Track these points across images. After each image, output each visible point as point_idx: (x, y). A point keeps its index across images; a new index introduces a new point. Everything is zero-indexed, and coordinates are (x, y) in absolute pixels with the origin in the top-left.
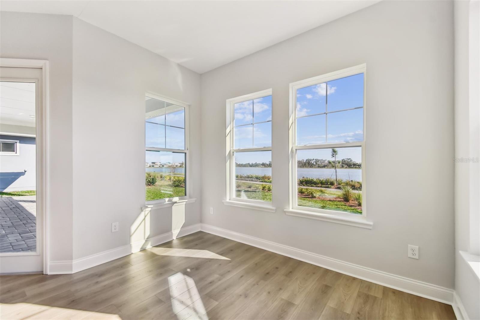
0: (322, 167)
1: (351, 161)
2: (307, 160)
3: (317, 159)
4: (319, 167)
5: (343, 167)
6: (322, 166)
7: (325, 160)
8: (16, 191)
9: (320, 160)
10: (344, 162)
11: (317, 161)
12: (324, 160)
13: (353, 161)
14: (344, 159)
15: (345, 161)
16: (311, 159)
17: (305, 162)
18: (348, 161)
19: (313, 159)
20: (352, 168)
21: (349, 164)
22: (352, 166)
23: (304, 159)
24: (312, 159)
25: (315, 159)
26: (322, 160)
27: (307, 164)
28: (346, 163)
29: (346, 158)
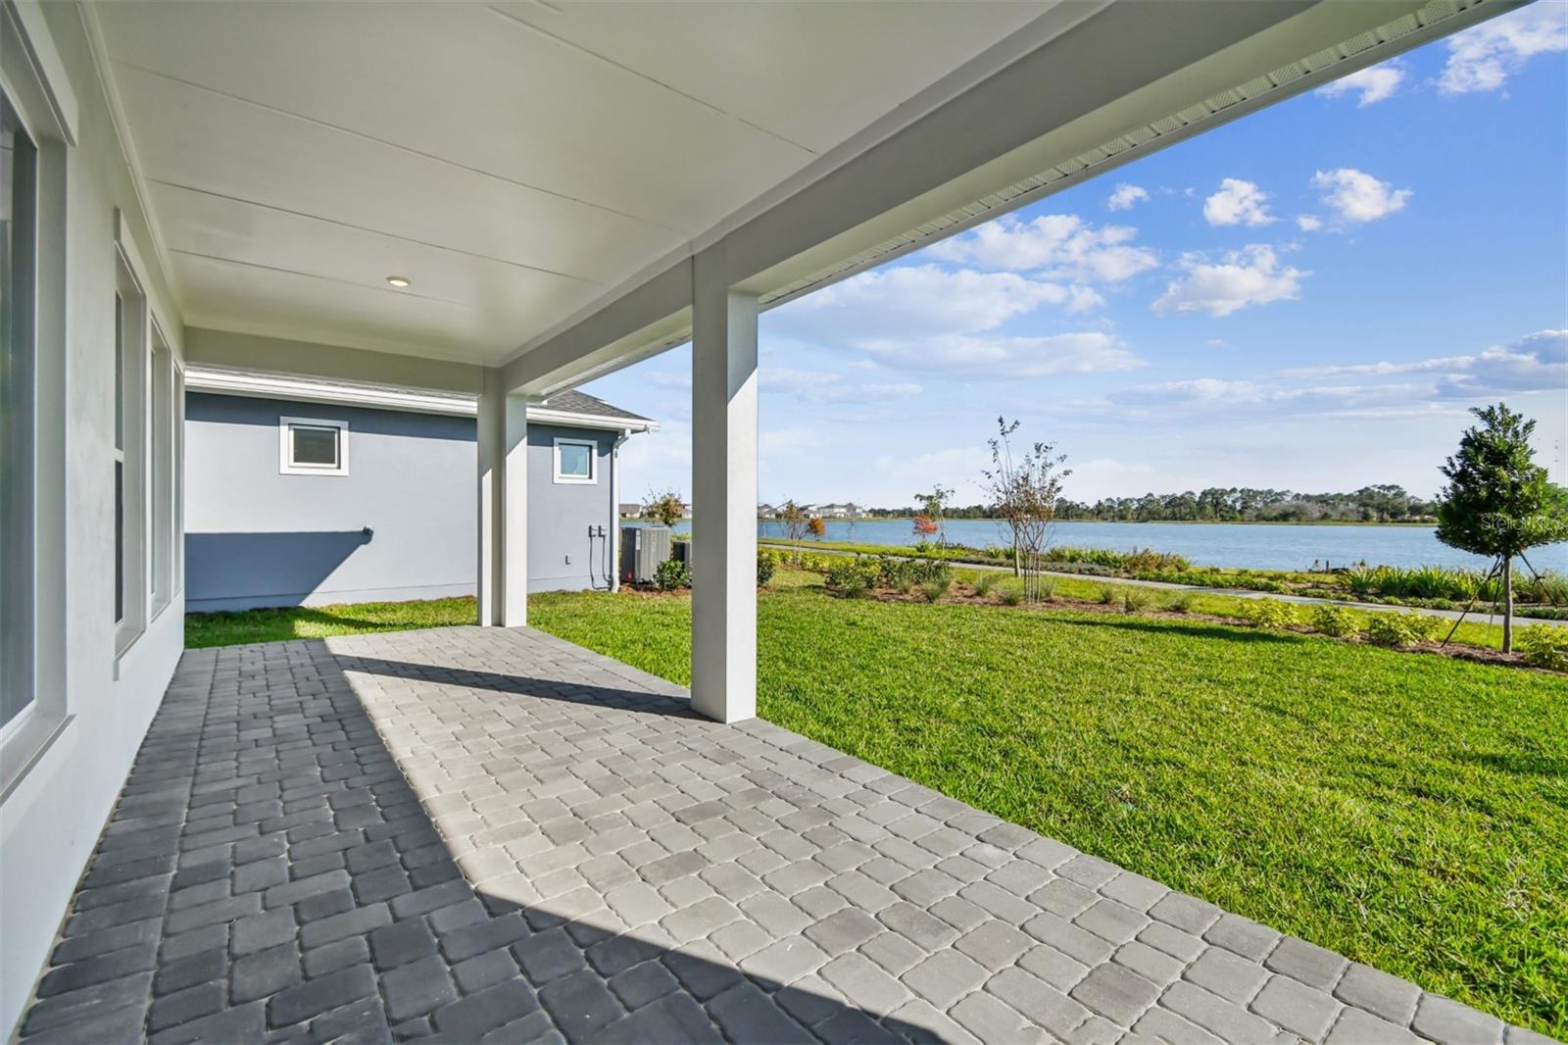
0: (1276, 519)
1: (1400, 494)
2: (1204, 494)
3: (1249, 491)
4: (1261, 518)
5: (1366, 518)
6: (1274, 514)
7: (1282, 494)
8: (336, 606)
9: (1261, 493)
10: (1368, 501)
11: (1249, 495)
12: (1278, 491)
13: (1409, 495)
14: (1367, 489)
15: (1371, 496)
16: (1223, 490)
17: (1197, 499)
18: (1384, 495)
19: (1234, 490)
20: (1404, 521)
21: (1394, 507)
22: (1404, 513)
23: (1193, 491)
24: (1228, 489)
25: (1239, 490)
26: (1270, 492)
27: (1209, 509)
28: (1379, 505)
29: (1379, 484)
